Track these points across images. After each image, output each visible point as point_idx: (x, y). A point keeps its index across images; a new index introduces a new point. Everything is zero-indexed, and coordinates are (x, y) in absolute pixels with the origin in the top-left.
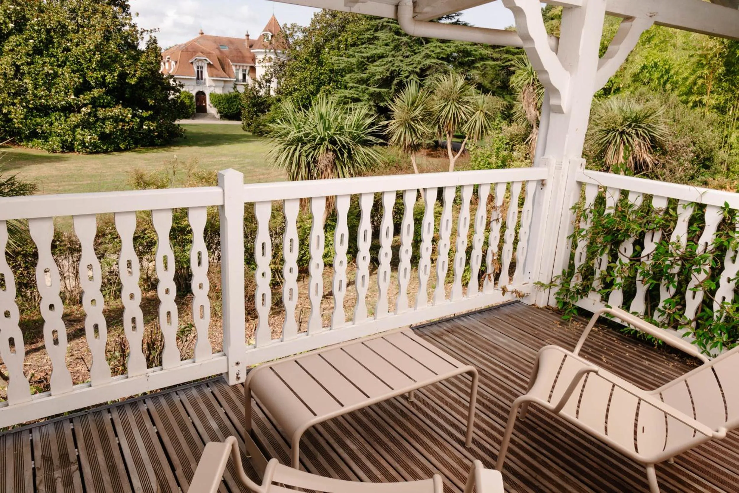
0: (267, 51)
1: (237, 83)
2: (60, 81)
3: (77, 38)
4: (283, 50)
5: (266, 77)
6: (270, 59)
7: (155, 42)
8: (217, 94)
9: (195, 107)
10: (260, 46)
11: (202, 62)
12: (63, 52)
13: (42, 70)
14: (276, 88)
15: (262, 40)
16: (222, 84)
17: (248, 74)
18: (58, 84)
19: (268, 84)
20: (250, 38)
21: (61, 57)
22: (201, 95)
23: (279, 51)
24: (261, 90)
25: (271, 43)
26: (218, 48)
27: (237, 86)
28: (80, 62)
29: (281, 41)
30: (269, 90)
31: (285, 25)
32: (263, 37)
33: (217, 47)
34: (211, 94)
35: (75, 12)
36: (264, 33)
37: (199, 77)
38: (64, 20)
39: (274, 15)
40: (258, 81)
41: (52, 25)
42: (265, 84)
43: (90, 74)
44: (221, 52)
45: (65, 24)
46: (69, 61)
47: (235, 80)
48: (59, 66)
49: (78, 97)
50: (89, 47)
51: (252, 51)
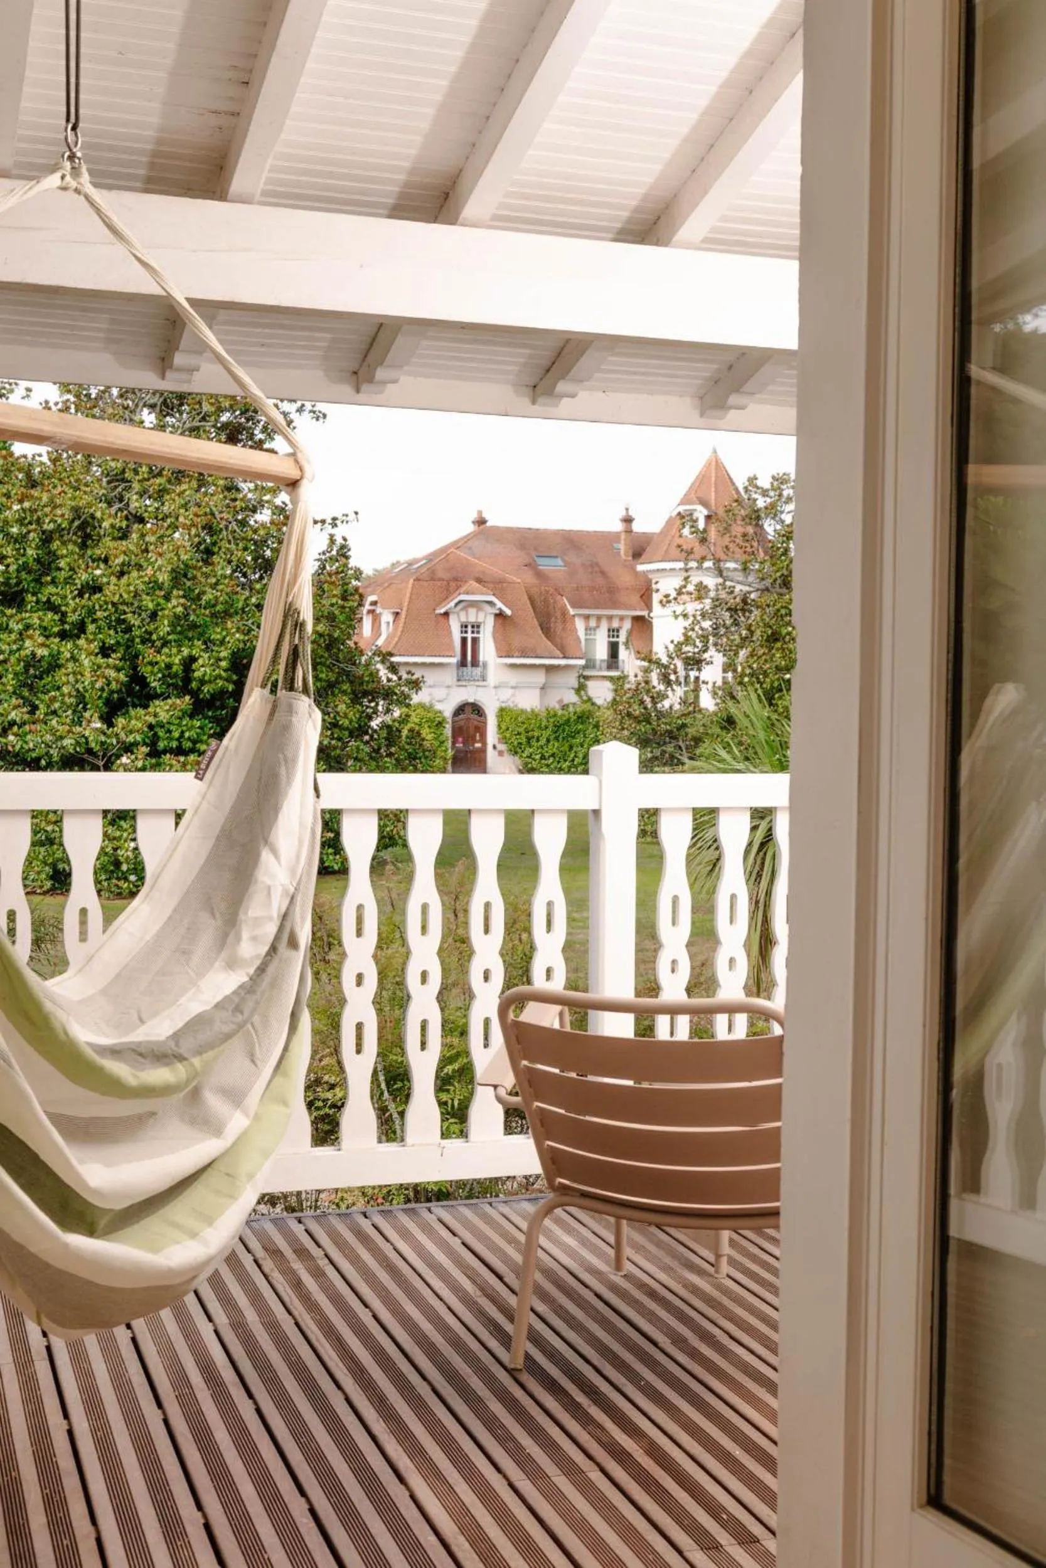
0: (693, 564)
1: (587, 673)
2: (64, 679)
3: (125, 553)
4: (745, 557)
5: (685, 649)
6: (701, 589)
7: (343, 552)
8: (523, 711)
9: (450, 753)
10: (667, 551)
11: (479, 609)
12: (81, 595)
13: (19, 650)
14: (719, 683)
15: (674, 531)
16: (540, 678)
17: (626, 644)
18: (59, 688)
19: (693, 674)
20: (637, 527)
21: (74, 611)
22: (470, 711)
23: (731, 565)
24: (670, 693)
25: (703, 541)
26: (531, 565)
27: (590, 684)
28: (124, 621)
29: (738, 529)
30: (696, 690)
31: (752, 480)
32: (678, 522)
33: (527, 561)
34: (502, 710)
35: (124, 480)
36: (681, 509)
37: (468, 659)
38: (90, 505)
39: (715, 452)
40: (658, 663)
41: (59, 520)
42: (682, 673)
43: (149, 654)
44: (539, 575)
45: (93, 516)
46: (94, 621)
47: (582, 662)
48: (63, 635)
49: (110, 725)
50: (154, 575)
51: (640, 568)
